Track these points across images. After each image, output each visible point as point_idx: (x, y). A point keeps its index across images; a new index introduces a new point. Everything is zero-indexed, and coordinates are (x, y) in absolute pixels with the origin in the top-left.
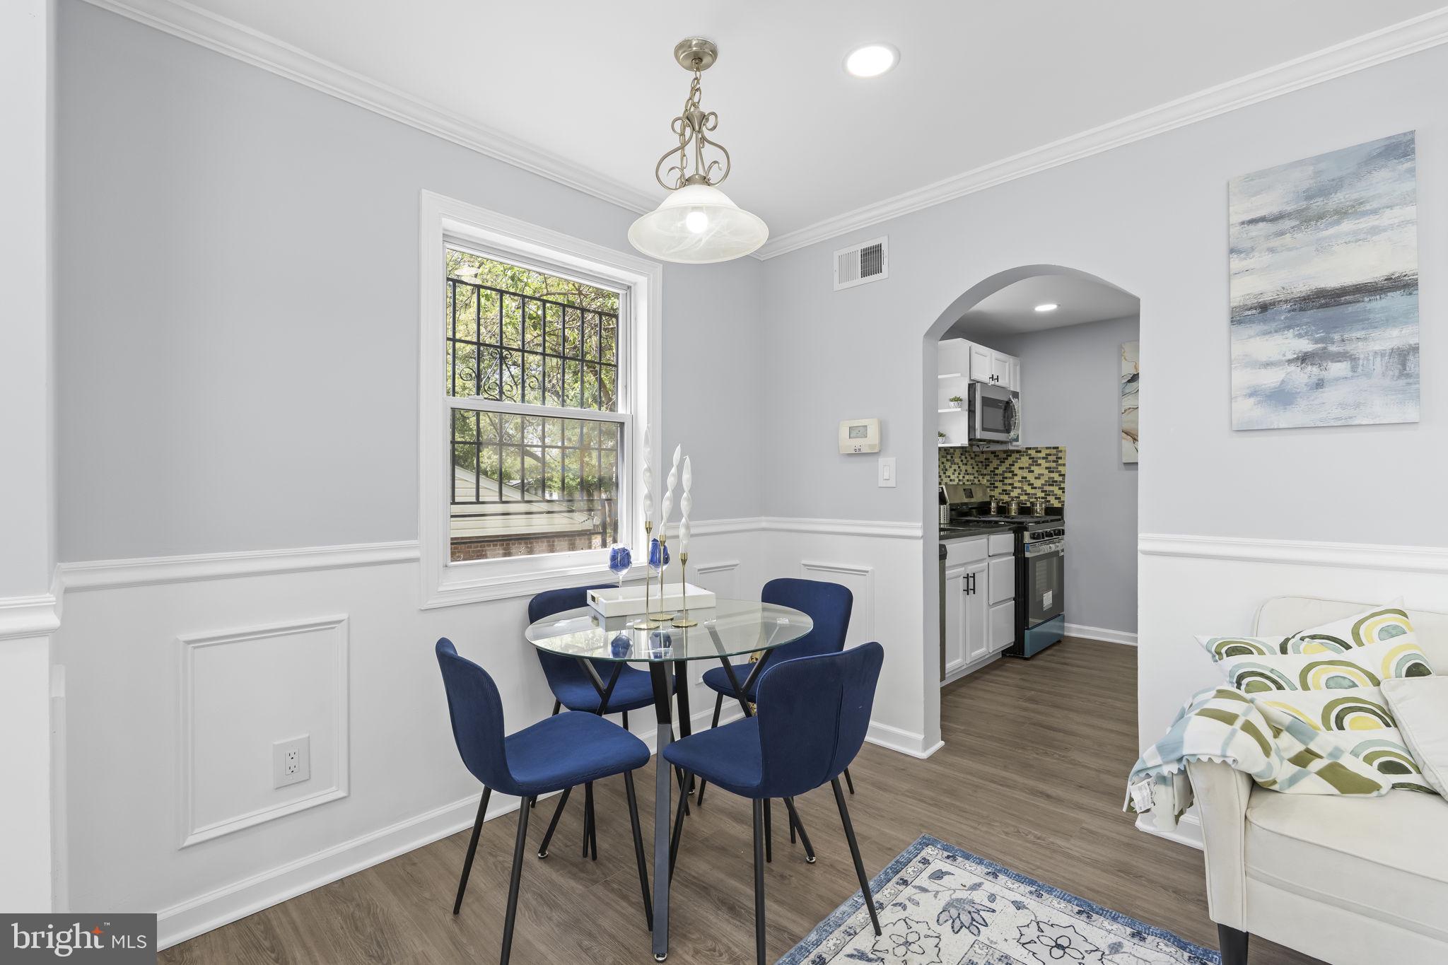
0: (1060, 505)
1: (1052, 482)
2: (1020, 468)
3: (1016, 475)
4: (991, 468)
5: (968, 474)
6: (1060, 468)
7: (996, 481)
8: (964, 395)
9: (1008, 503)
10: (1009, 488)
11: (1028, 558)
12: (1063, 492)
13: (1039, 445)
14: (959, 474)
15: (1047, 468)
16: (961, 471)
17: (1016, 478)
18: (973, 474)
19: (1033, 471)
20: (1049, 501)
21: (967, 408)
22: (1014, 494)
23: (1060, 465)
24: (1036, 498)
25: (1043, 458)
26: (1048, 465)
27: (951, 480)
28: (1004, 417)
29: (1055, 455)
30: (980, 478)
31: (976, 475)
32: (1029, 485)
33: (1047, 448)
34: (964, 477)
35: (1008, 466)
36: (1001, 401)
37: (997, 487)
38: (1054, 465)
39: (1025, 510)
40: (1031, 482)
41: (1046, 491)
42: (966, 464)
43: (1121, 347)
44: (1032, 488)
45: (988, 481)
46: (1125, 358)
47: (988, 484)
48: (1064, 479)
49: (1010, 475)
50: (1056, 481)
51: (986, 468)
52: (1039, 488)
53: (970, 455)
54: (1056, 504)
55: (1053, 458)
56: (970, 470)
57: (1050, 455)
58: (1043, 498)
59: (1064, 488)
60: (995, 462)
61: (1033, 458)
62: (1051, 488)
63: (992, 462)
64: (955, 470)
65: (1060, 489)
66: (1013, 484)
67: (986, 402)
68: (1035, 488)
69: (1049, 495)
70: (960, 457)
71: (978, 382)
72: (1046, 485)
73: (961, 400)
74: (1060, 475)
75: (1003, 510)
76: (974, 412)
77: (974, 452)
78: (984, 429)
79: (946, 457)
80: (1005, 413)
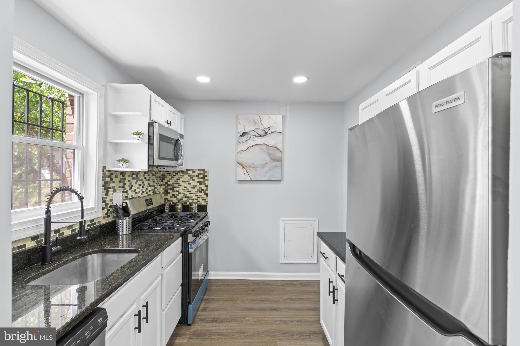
0: (205, 204)
1: (201, 190)
2: (183, 182)
3: (181, 186)
4: (165, 181)
5: (150, 186)
6: (206, 182)
7: (169, 189)
8: (145, 131)
9: (176, 204)
10: (176, 193)
11: (191, 253)
12: (207, 196)
13: (194, 168)
14: (143, 187)
15: (198, 182)
16: (144, 185)
17: (181, 188)
18: (154, 186)
19: (190, 184)
20: (199, 201)
21: (147, 141)
22: (180, 197)
23: (206, 180)
24: (192, 200)
25: (197, 176)
26: (199, 180)
27: (136, 193)
28: (174, 150)
29: (203, 174)
30: (159, 187)
31: (156, 186)
32: (188, 191)
33: (199, 170)
34: (147, 189)
35: (176, 180)
36: (172, 139)
37: (169, 193)
38: (202, 180)
39: (186, 208)
40: (190, 190)
41: (197, 195)
42: (149, 180)
43: (237, 117)
44: (190, 194)
45: (163, 189)
46: (239, 123)
47: (164, 191)
48: (207, 188)
49: (177, 185)
50: (203, 190)
51: (162, 181)
52: (194, 193)
53: (151, 173)
54: (203, 203)
55: (201, 176)
56: (151, 183)
57: (200, 174)
58: (196, 199)
59: (207, 194)
60: (168, 178)
61: (191, 176)
62: (200, 194)
63: (166, 177)
64: (140, 185)
65: (205, 194)
66: (179, 191)
67: (162, 138)
68: (192, 194)
69: (199, 198)
70: (144, 176)
71: (156, 122)
72: (197, 192)
73: (142, 134)
74: (205, 186)
75: (173, 208)
76: (153, 144)
77: (155, 171)
78: (160, 158)
79: (132, 176)
80: (175, 147)
